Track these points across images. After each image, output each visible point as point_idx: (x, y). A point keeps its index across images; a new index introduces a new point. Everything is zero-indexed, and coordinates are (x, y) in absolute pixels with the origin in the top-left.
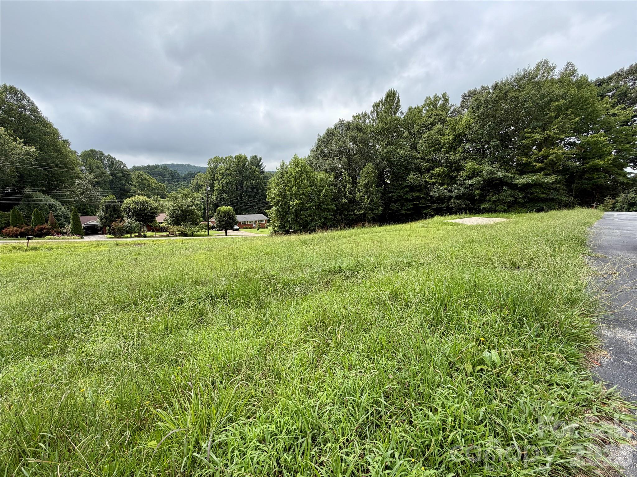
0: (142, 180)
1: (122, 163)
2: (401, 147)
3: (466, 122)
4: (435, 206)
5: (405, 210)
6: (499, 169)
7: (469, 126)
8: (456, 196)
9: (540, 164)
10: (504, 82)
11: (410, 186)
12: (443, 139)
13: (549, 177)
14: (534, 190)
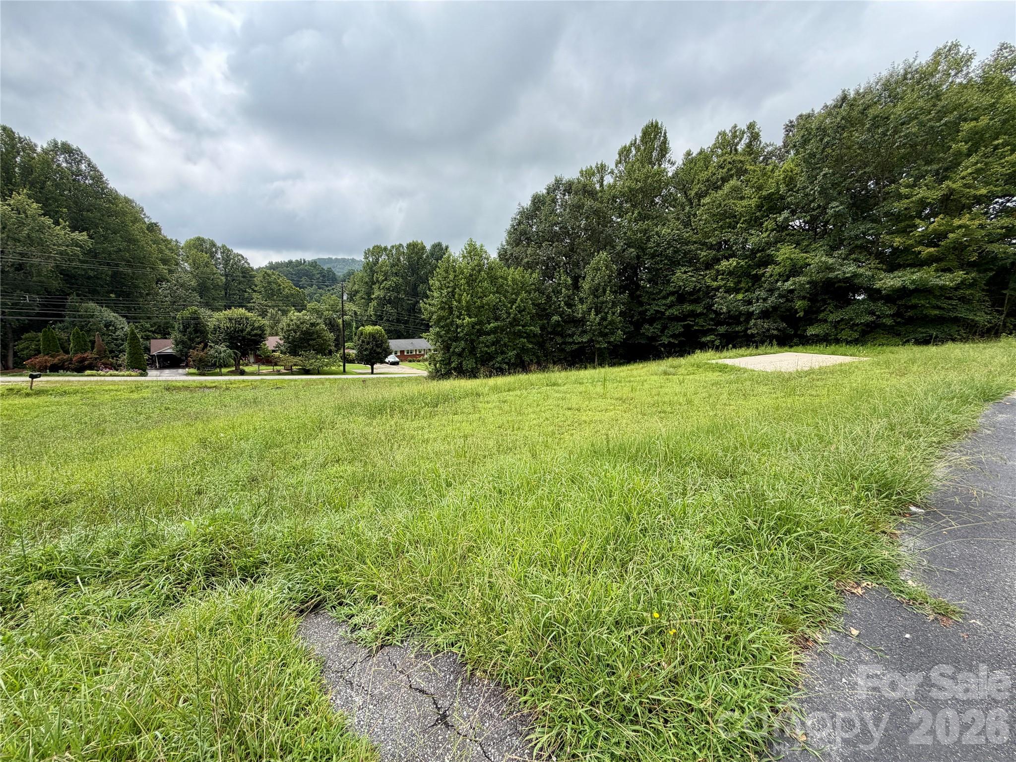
0: (269, 283)
1: (243, 257)
2: (664, 222)
3: (784, 172)
4: (722, 329)
5: (671, 336)
6: (844, 259)
7: (790, 181)
8: (762, 312)
9: (932, 249)
10: (861, 91)
11: (677, 292)
12: (740, 206)
13: (949, 275)
14: (914, 301)
